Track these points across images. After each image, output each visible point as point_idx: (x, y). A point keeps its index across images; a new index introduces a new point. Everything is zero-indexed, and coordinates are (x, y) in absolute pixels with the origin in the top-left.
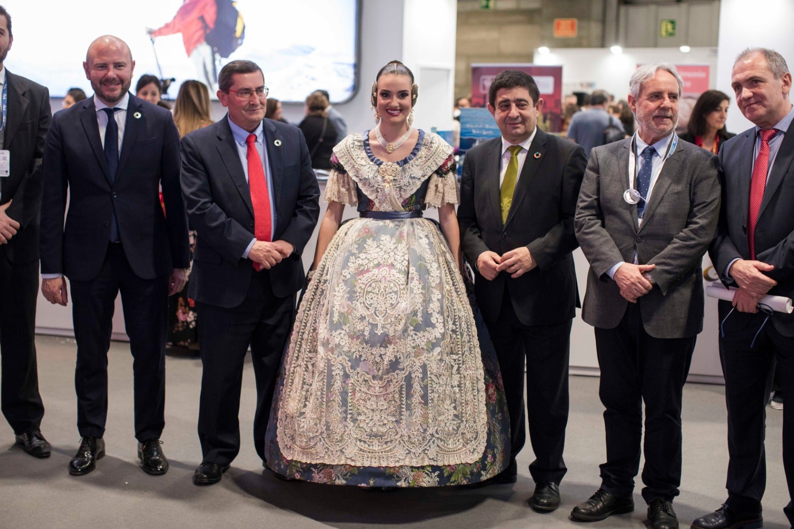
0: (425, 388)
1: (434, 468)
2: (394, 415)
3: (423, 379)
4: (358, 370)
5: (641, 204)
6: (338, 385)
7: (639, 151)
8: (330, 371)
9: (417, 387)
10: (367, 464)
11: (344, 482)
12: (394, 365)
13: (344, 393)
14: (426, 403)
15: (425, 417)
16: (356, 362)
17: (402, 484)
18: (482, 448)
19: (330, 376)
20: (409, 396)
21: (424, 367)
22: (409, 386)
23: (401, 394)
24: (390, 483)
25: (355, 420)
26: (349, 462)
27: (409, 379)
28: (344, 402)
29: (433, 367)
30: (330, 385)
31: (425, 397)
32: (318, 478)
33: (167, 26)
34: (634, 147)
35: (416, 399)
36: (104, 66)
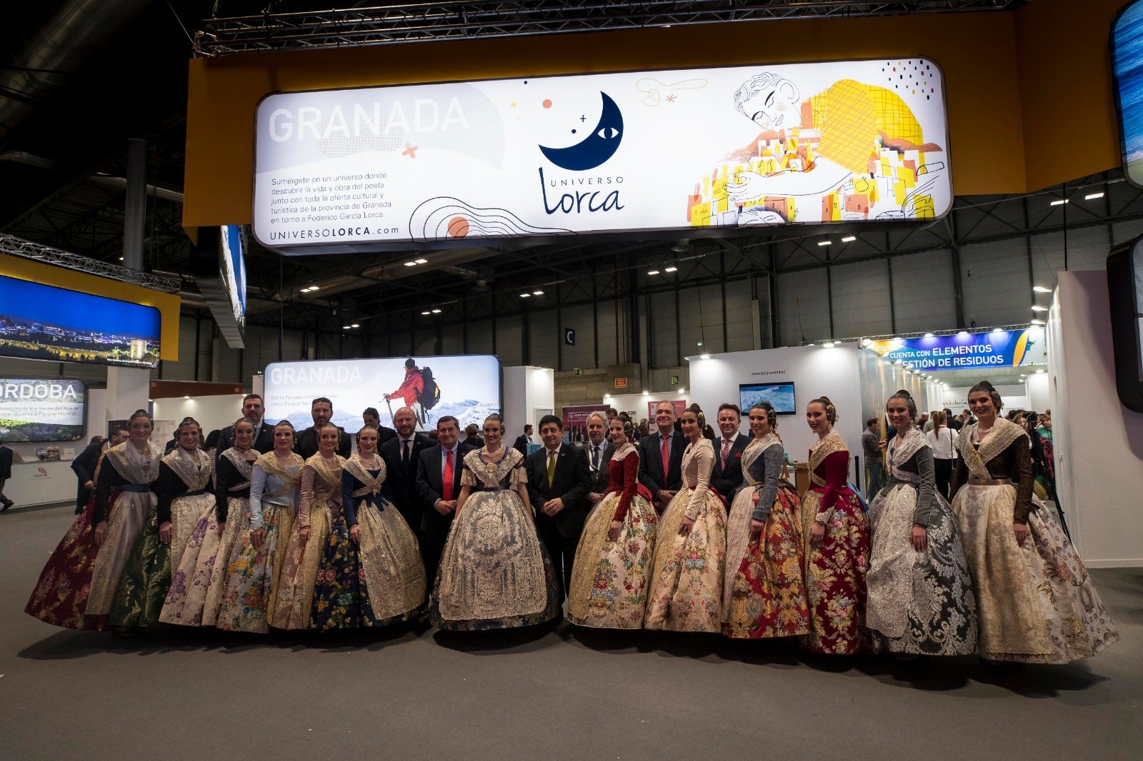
0: (514, 575)
1: (520, 617)
2: (498, 591)
3: (512, 571)
4: (480, 568)
5: (596, 470)
6: (469, 577)
7: (593, 449)
8: (465, 570)
9: (509, 575)
10: (485, 618)
11: (474, 629)
12: (497, 565)
13: (473, 582)
14: (514, 583)
15: (514, 590)
16: (478, 565)
17: (504, 627)
18: (545, 604)
19: (465, 573)
20: (506, 580)
21: (513, 564)
22: (506, 575)
23: (501, 579)
24: (497, 627)
25: (478, 595)
26: (476, 618)
27: (505, 571)
28: (473, 586)
29: (517, 563)
30: (465, 578)
31: (513, 580)
32: (461, 628)
33: (396, 393)
34: (591, 447)
35: (509, 581)
36: (402, 420)
